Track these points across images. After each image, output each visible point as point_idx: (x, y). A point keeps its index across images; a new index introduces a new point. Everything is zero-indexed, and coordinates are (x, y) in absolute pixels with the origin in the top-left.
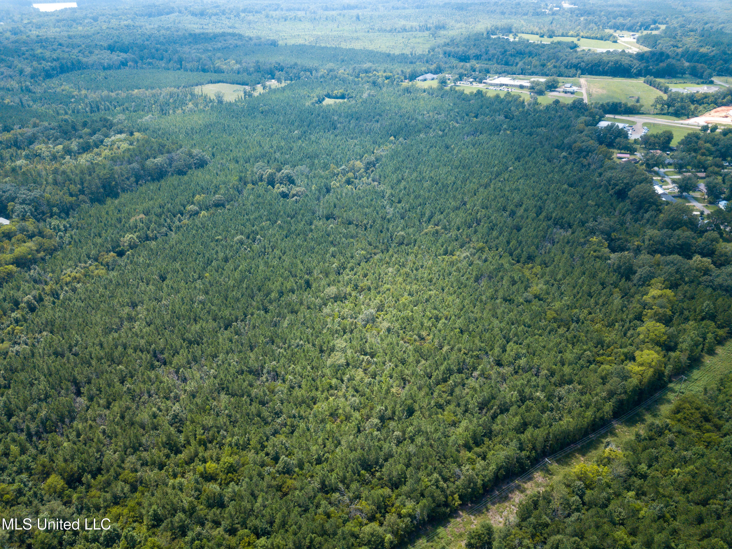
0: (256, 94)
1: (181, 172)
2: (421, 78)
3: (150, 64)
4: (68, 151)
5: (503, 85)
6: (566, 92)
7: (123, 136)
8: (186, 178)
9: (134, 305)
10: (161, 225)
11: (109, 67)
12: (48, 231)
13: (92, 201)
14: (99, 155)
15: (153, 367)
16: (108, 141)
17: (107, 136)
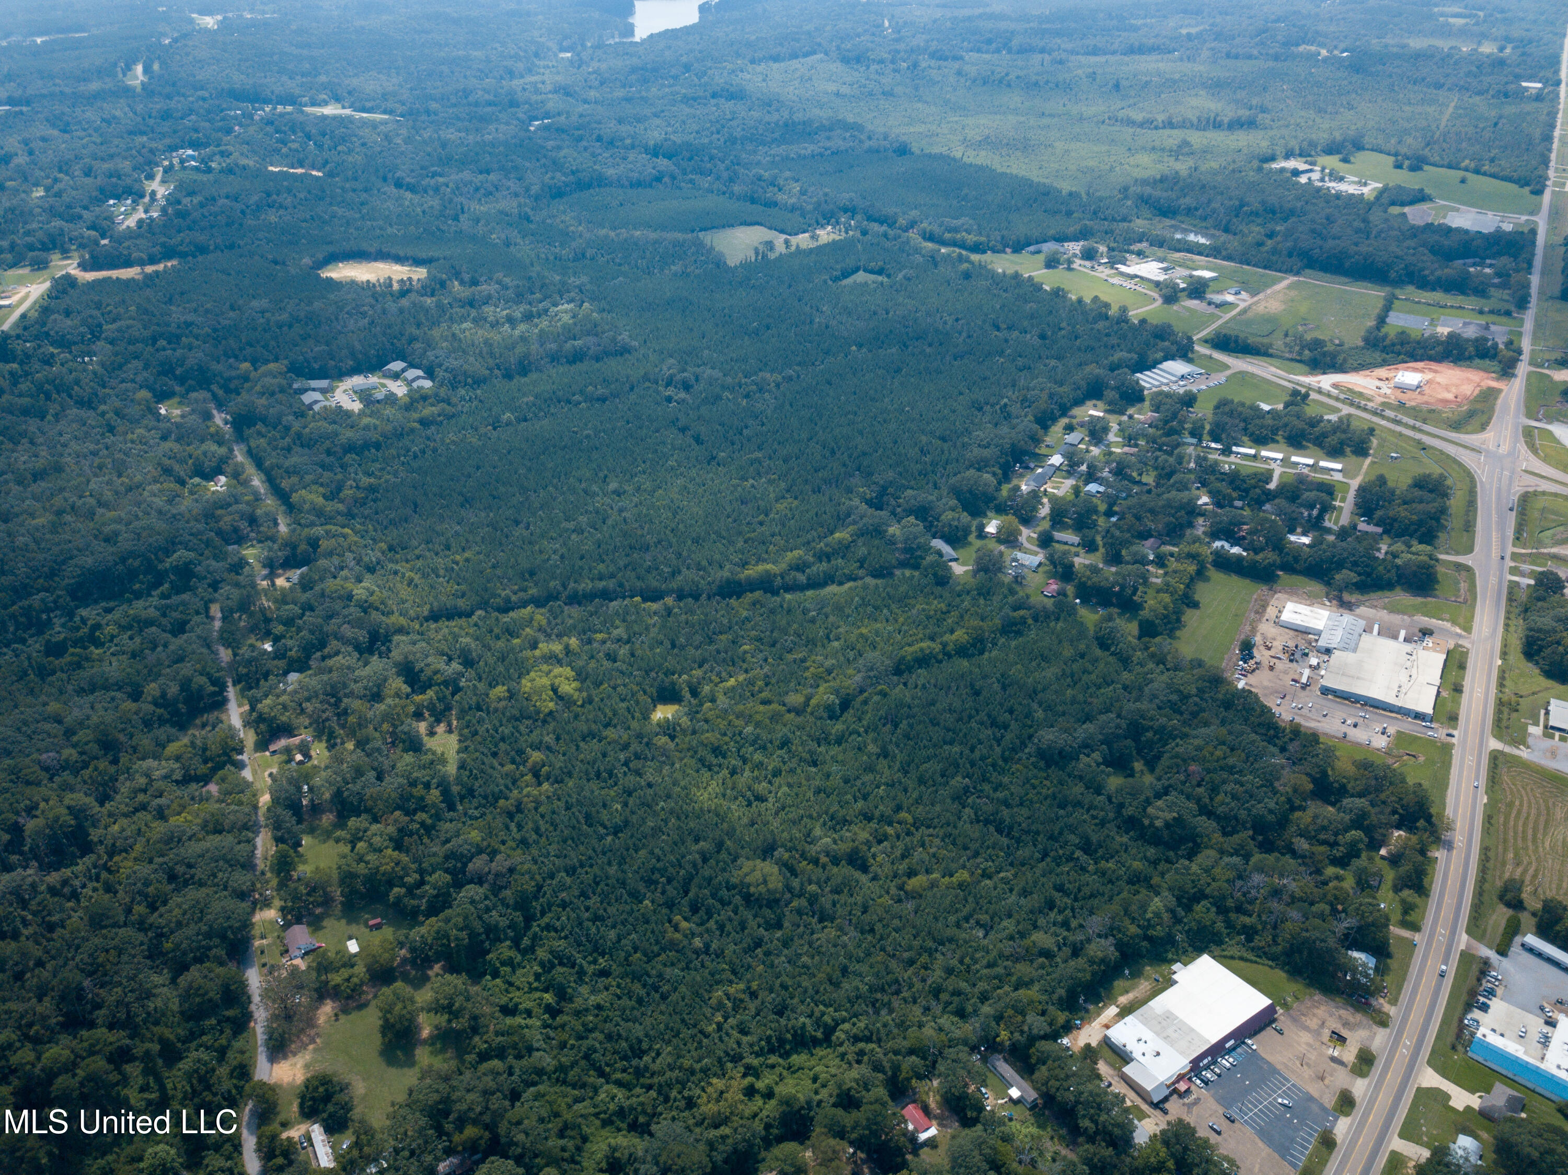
0: (772, 256)
1: (598, 359)
2: (1032, 248)
3: (691, 181)
4: (510, 320)
5: (1136, 276)
6: (1210, 304)
7: (572, 305)
8: (598, 365)
9: (478, 468)
10: (541, 409)
11: (637, 184)
12: (454, 400)
13: (504, 376)
14: (536, 326)
15: (462, 506)
16: (553, 310)
17: (556, 305)
